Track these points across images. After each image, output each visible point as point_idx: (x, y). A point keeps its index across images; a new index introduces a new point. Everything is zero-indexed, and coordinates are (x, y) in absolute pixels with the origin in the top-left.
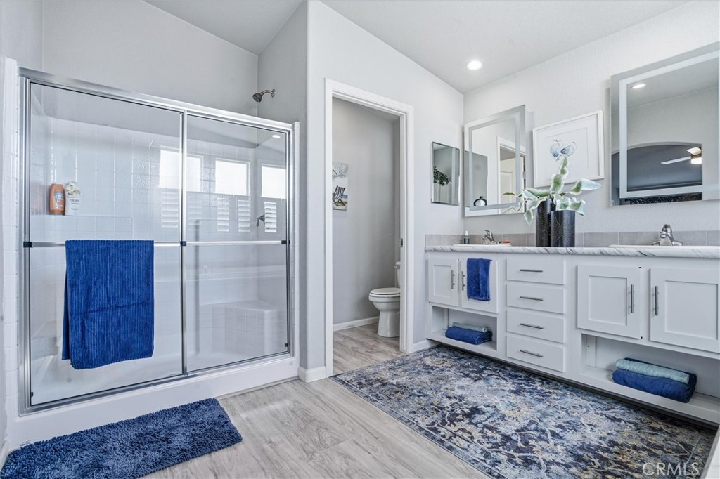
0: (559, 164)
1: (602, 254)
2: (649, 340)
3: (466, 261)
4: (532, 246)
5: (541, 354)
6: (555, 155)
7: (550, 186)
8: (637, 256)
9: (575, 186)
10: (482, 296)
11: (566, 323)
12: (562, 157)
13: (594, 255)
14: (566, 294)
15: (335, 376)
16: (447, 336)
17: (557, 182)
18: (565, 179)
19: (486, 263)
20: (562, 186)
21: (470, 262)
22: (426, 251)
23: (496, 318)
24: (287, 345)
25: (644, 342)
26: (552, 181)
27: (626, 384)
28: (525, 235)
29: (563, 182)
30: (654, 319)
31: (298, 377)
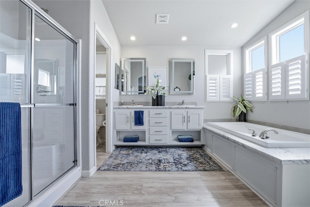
0: (156, 80)
1: (178, 108)
2: (187, 129)
3: (134, 112)
4: (151, 106)
5: (161, 139)
6: (155, 77)
7: (154, 87)
8: (185, 108)
9: (162, 88)
10: (141, 124)
11: (168, 128)
12: (157, 78)
13: (176, 108)
14: (168, 120)
15: (99, 169)
16: (124, 142)
17: (157, 86)
18: (159, 85)
19: (142, 112)
20: (158, 87)
21: (135, 112)
22: (114, 108)
23: (145, 131)
24: (74, 162)
25: (186, 130)
26: (156, 85)
27: (183, 142)
28: (145, 102)
29: (159, 86)
30: (189, 123)
31: (82, 176)
